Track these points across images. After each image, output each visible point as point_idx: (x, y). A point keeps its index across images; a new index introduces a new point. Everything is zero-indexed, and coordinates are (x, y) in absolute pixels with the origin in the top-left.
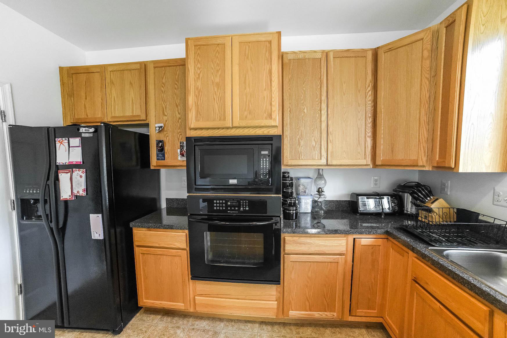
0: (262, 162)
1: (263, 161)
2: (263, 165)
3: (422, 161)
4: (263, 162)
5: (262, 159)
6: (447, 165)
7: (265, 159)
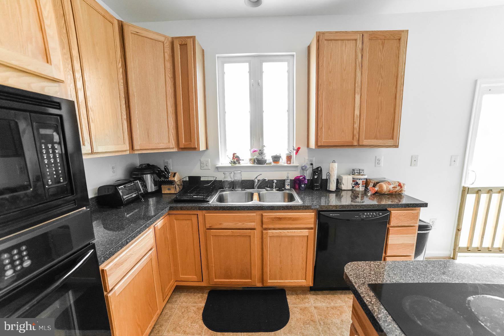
0: (44, 151)
1: (47, 148)
2: (49, 158)
3: (172, 144)
4: (48, 153)
5: (43, 145)
6: (193, 147)
7: (50, 146)
